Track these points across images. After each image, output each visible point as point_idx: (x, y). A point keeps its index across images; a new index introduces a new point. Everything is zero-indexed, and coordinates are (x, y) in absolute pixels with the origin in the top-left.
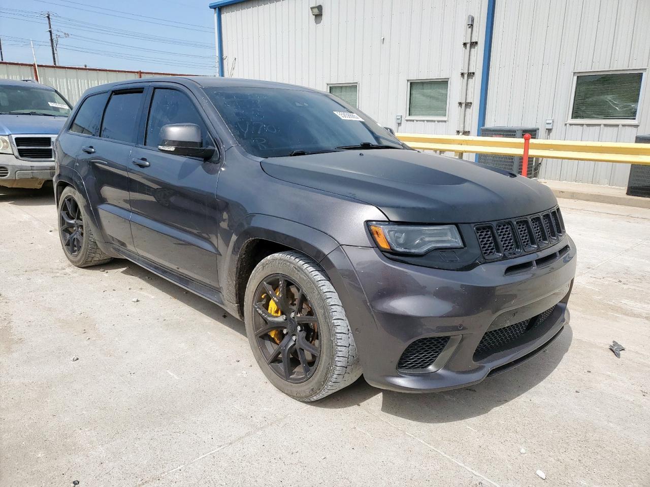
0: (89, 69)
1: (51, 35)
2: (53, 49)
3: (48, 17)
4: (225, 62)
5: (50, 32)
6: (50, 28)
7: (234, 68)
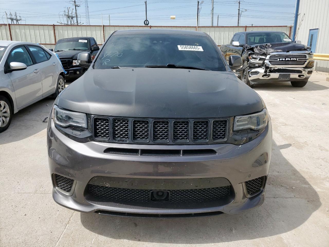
0: (254, 27)
1: (239, 11)
2: (239, 18)
3: (239, 3)
4: (299, 16)
5: (239, 10)
6: (239, 8)
7: (303, 20)
